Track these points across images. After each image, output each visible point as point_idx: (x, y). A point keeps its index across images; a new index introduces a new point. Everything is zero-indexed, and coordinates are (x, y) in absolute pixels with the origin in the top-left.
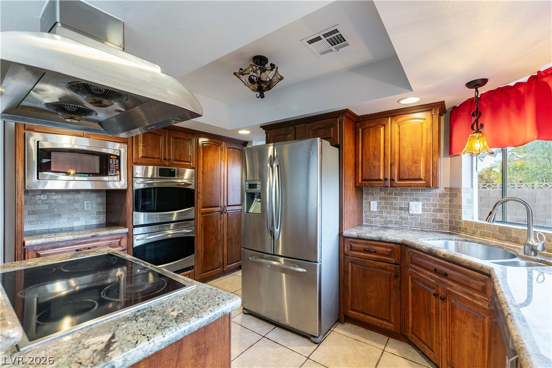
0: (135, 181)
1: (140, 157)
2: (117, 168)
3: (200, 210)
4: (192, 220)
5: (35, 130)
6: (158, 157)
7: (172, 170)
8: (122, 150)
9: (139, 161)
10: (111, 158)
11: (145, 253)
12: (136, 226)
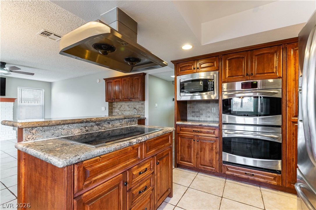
0: (223, 94)
1: (227, 77)
2: (212, 87)
3: (290, 119)
4: (279, 126)
5: (180, 75)
6: (241, 74)
7: (254, 83)
8: (215, 75)
9: (226, 80)
10: (209, 82)
11: (231, 144)
12: (224, 124)
